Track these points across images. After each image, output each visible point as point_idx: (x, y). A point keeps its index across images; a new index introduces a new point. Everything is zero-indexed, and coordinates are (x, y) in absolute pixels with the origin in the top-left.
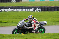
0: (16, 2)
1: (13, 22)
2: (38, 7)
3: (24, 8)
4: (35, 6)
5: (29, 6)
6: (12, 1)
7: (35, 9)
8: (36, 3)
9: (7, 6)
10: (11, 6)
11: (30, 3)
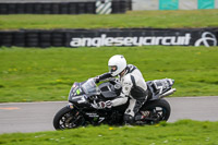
0: (113, 12)
2: (206, 30)
3: (157, 35)
7: (195, 35)
8: (188, 17)
9: (94, 27)
10: (107, 27)
11: (164, 17)
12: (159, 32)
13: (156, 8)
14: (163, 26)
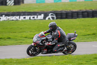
0: (14, 5)
1: (10, 38)
2: (51, 12)
3: (28, 15)
4: (45, 10)
5: (36, 10)
6: (8, 4)
7: (46, 15)
8: (48, 6)
10: (6, 12)
11: (37, 7)
12: (29, 14)
13: (35, 3)
14: (32, 11)
